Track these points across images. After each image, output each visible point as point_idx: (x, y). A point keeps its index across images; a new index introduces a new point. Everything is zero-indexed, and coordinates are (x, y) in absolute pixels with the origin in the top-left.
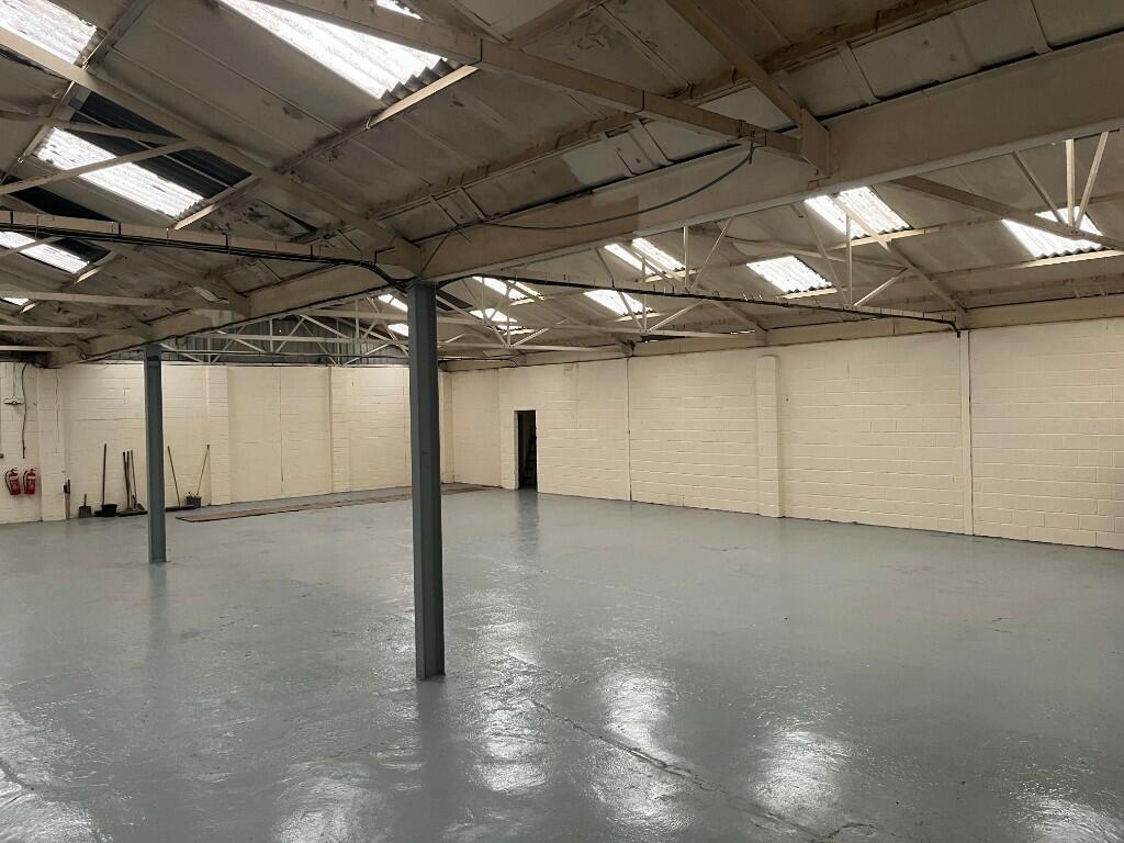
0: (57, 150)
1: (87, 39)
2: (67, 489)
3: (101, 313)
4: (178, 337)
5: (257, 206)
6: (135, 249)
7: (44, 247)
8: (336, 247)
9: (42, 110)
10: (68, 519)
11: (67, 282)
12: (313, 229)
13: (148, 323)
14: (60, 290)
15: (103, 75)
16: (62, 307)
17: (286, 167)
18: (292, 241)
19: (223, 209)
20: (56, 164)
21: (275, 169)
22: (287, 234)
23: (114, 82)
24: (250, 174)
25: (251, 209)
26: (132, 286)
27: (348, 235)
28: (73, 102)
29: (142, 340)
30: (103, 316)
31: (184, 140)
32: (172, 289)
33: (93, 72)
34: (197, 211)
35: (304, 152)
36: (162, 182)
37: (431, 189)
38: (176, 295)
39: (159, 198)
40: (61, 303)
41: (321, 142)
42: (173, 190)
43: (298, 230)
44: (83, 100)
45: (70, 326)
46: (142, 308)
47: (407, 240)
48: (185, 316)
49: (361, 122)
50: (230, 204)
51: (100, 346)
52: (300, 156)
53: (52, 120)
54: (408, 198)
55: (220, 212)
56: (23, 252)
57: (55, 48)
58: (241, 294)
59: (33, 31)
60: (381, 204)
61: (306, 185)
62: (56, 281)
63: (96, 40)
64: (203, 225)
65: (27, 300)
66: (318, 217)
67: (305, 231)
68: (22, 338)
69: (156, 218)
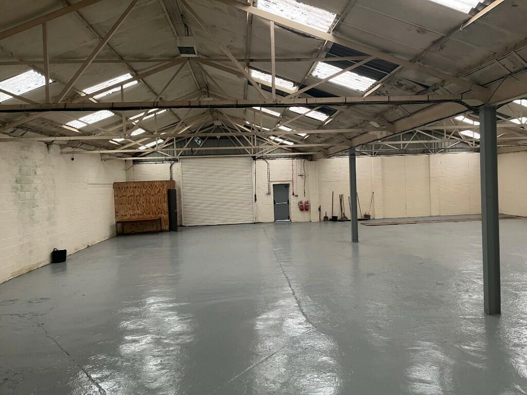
0: (319, 71)
1: (332, 20)
2: (319, 209)
3: (332, 137)
4: (363, 145)
5: (400, 80)
6: (347, 108)
7: (313, 112)
8: (439, 94)
9: (315, 55)
10: (320, 221)
11: (320, 125)
12: (427, 87)
13: (350, 139)
14: (318, 129)
15: (338, 35)
16: (318, 136)
17: (416, 59)
18: (416, 94)
19: (385, 85)
20: (319, 77)
21: (411, 61)
22: (415, 91)
23: (343, 37)
24: (398, 66)
25: (398, 82)
26: (345, 124)
27: (445, 87)
28: (326, 49)
29: (348, 147)
30: (333, 138)
31: (371, 56)
32: (361, 124)
33: (335, 34)
34: (374, 87)
35: (425, 50)
36: (360, 77)
37: (496, 55)
38: (362, 126)
39: (358, 84)
40: (318, 134)
41: (434, 43)
42: (364, 79)
43: (420, 88)
44: (330, 48)
45: (321, 143)
46: (348, 133)
47: (479, 85)
48: (366, 135)
49: (457, 28)
50: (388, 82)
51: (331, 151)
52: (423, 52)
53: (318, 59)
54: (481, 63)
55: (383, 86)
56: (306, 115)
57: (320, 28)
58: (391, 123)
59: (312, 23)
60: (465, 68)
61: (425, 66)
62: (316, 125)
63: (336, 20)
64: (376, 93)
65: (306, 134)
66: (430, 80)
67: (423, 89)
68: (303, 149)
69: (356, 93)
